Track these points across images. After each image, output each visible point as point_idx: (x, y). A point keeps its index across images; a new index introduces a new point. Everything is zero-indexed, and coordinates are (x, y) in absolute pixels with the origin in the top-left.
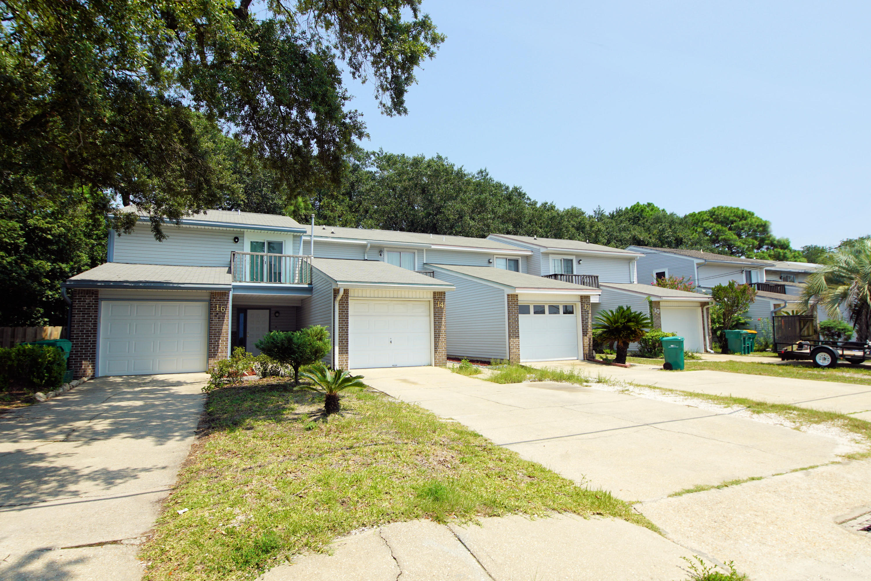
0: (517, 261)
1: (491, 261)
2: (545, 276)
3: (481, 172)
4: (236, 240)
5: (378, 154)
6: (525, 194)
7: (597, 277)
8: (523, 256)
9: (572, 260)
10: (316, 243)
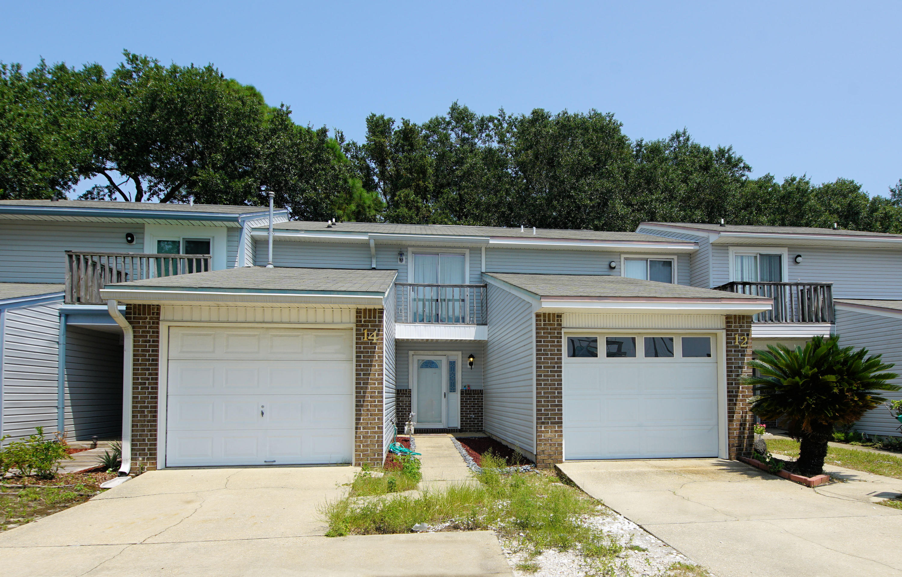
0: (669, 264)
1: (613, 265)
2: (715, 289)
3: (678, 136)
4: (130, 238)
5: (499, 120)
6: (740, 160)
7: (829, 286)
8: (681, 255)
9: (780, 257)
10: (278, 242)
